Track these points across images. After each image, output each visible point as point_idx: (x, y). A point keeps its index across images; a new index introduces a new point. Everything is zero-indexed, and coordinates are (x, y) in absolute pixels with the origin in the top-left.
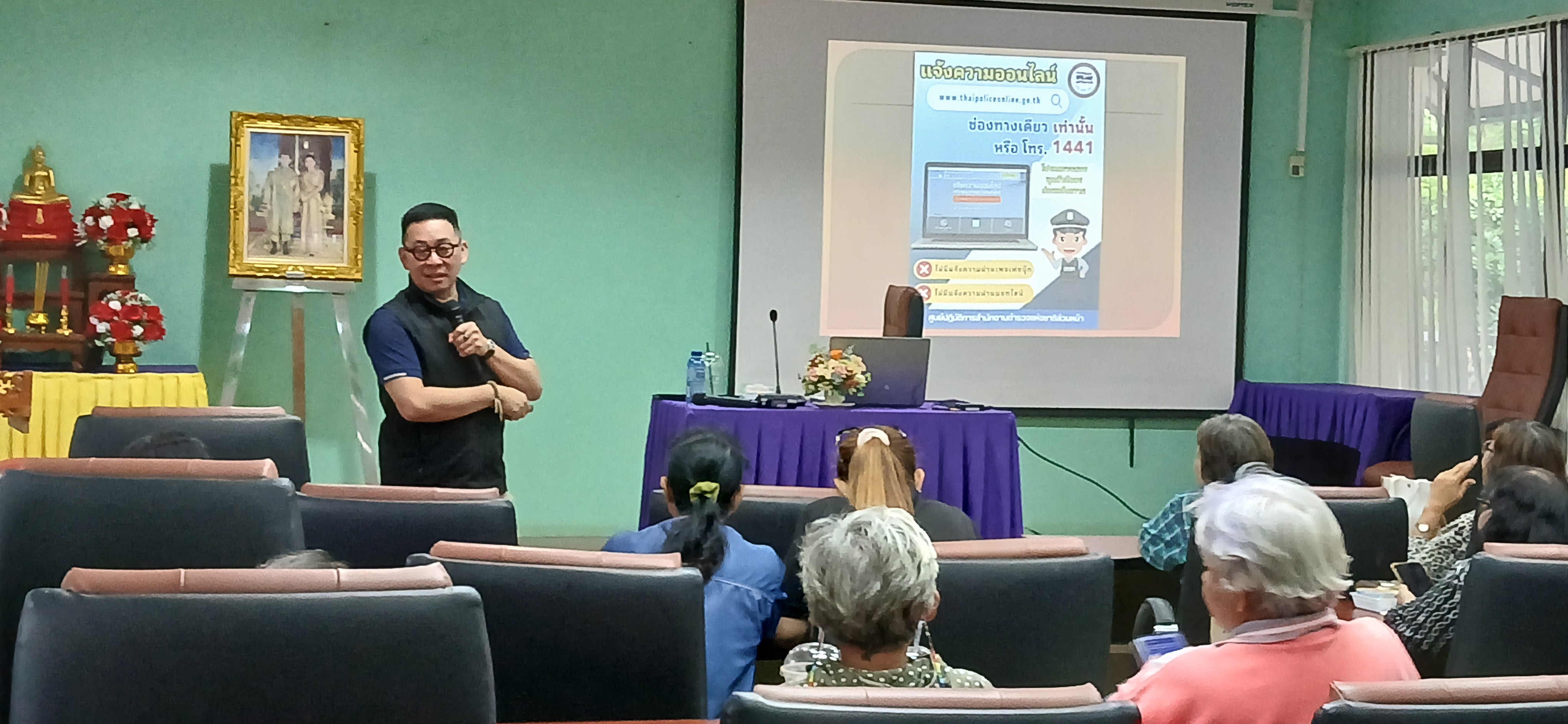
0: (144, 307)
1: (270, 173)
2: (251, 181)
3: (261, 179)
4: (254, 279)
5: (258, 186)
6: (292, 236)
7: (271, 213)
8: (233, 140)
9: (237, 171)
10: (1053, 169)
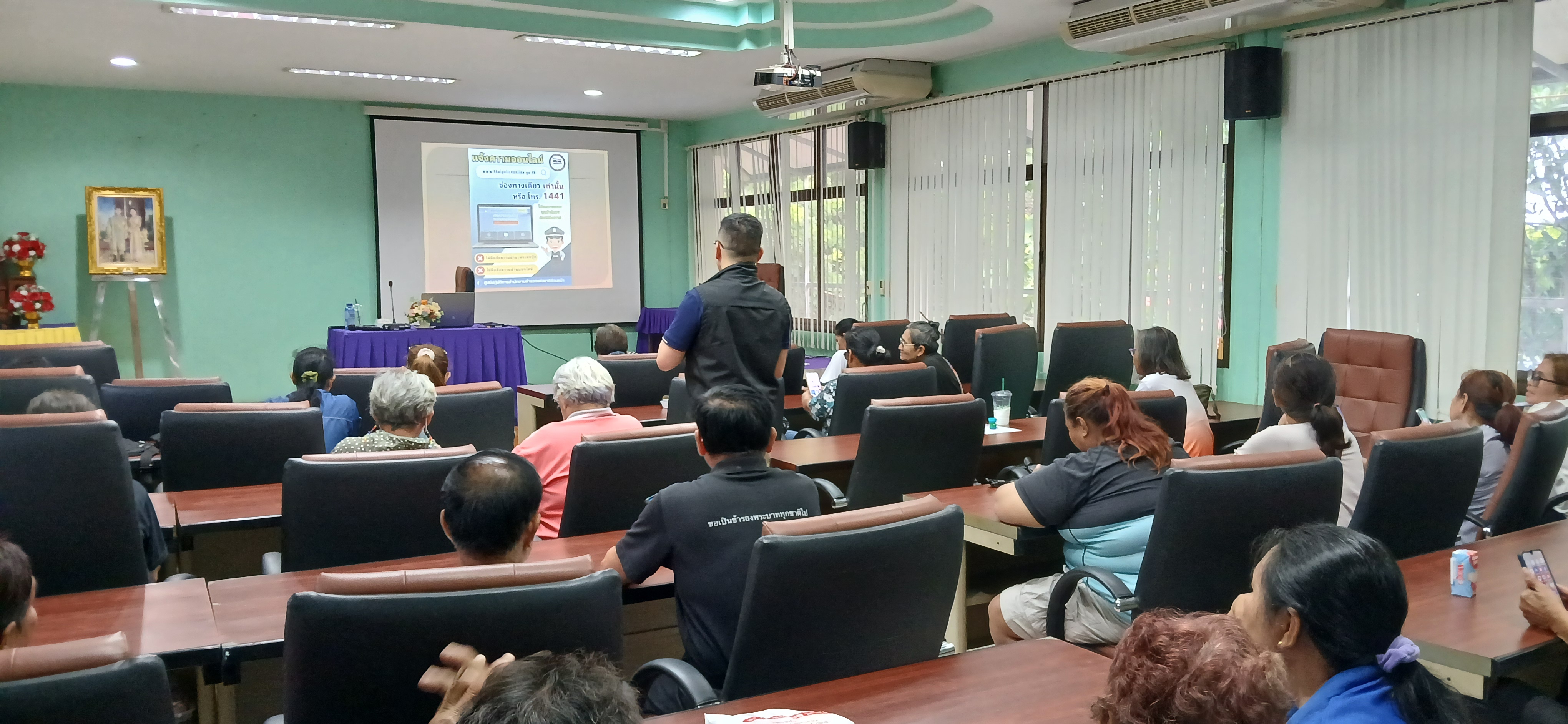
0: (41, 293)
1: (110, 219)
2: (99, 223)
3: (105, 221)
4: (104, 276)
5: (103, 225)
6: (125, 252)
7: (112, 240)
8: (87, 201)
9: (91, 218)
10: (544, 207)
